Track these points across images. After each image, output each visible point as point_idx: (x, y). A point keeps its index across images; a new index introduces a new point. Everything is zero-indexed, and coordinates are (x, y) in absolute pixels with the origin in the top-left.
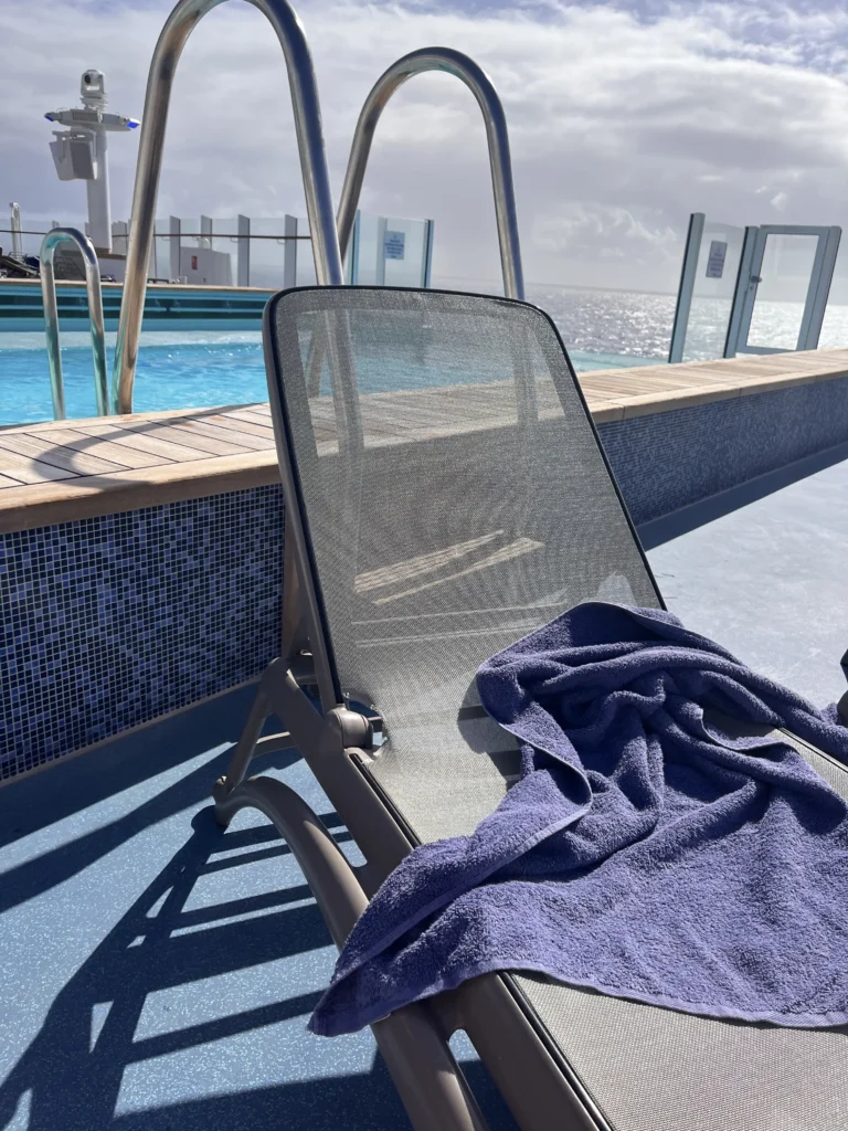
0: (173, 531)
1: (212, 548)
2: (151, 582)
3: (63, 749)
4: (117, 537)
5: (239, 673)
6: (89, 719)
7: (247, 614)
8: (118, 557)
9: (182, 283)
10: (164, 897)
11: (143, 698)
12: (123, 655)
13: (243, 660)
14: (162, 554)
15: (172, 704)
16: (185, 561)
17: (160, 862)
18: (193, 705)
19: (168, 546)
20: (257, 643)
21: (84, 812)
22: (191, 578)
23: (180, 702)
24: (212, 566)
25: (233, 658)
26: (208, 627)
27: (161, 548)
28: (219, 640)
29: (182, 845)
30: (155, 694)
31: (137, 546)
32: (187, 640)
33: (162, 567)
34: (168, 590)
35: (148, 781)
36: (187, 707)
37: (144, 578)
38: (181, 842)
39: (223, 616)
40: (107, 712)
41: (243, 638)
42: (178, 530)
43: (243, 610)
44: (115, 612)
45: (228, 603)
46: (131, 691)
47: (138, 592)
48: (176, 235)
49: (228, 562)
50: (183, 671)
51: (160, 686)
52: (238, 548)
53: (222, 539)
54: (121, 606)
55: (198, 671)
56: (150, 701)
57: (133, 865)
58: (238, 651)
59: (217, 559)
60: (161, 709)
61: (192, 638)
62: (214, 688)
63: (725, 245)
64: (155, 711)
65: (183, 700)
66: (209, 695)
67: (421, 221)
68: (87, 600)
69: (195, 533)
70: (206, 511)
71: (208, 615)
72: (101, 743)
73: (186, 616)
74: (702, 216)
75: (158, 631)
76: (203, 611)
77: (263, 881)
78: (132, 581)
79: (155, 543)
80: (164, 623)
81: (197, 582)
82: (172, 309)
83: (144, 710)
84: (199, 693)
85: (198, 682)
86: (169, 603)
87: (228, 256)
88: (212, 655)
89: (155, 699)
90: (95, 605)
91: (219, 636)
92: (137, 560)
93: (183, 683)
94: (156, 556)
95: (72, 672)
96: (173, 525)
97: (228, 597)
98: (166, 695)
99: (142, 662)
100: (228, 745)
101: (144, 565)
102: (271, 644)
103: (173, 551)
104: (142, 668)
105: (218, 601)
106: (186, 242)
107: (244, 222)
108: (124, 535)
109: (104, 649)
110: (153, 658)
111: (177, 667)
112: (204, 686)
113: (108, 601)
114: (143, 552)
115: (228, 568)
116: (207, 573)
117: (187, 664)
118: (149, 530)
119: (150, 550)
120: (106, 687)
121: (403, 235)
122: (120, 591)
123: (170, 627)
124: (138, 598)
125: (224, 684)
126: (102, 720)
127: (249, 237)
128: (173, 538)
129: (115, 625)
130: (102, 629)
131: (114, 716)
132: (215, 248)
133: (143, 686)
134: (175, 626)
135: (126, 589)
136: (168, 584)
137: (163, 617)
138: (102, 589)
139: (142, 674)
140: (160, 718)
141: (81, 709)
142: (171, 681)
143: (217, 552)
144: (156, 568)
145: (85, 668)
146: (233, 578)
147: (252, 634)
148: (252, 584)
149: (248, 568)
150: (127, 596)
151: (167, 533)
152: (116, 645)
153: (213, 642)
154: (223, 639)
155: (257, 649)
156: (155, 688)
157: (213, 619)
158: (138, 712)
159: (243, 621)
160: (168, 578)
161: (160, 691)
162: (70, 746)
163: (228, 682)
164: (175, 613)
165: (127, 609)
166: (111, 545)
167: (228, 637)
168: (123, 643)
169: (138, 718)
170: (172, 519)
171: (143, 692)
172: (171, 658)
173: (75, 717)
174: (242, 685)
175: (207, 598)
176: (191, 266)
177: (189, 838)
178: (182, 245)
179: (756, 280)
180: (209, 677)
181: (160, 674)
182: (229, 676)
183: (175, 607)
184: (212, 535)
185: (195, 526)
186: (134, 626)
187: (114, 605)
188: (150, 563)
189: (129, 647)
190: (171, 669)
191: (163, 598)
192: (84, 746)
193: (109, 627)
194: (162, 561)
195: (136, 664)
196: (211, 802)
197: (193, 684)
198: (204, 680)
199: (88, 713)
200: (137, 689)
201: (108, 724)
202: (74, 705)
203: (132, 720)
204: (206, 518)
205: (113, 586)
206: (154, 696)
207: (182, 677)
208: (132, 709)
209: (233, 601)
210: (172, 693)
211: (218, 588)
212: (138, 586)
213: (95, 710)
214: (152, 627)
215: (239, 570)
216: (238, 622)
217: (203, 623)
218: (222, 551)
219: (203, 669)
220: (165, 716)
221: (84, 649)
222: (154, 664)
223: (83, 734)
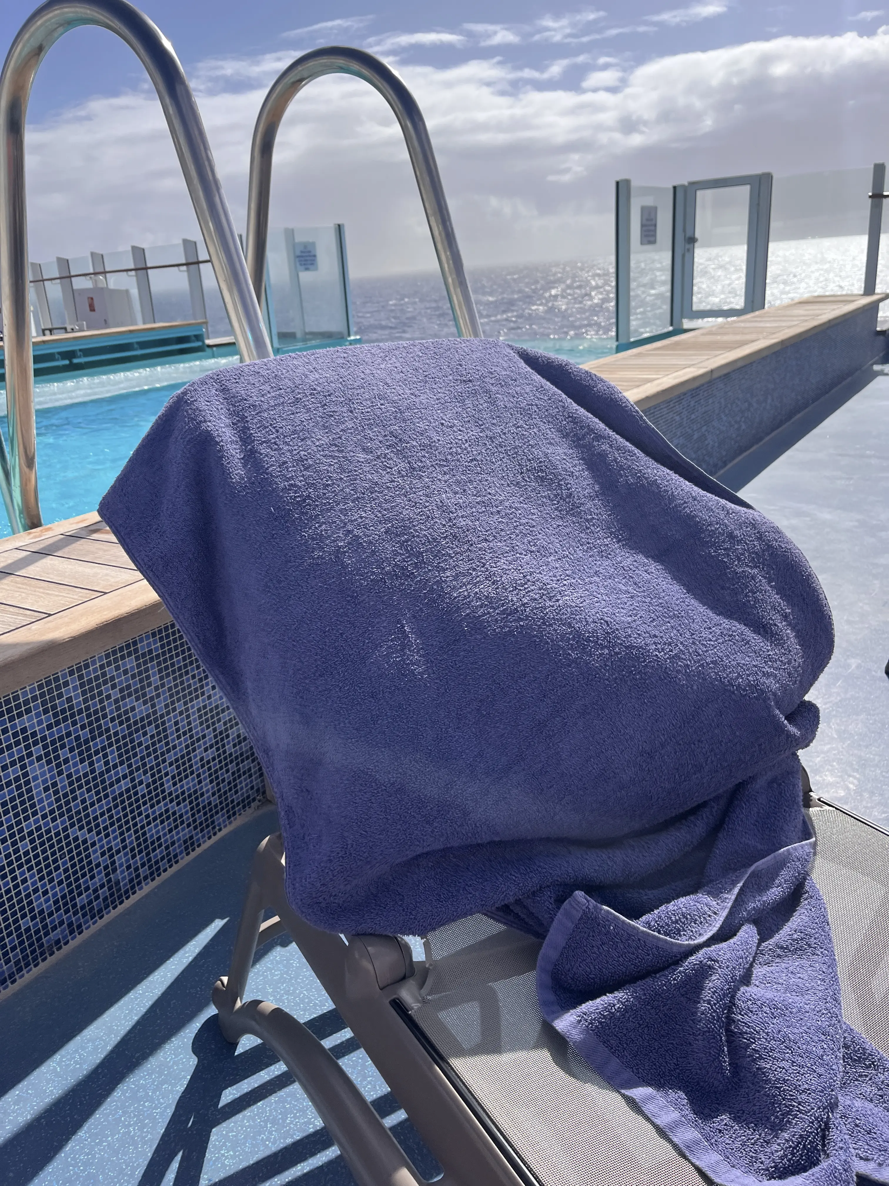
0: (112, 678)
1: (163, 685)
2: (96, 745)
3: (20, 970)
4: (44, 703)
5: (219, 818)
6: (45, 927)
7: (218, 749)
8: (50, 727)
9: (81, 330)
10: (175, 1165)
11: (109, 881)
12: (76, 839)
13: (221, 803)
14: (103, 709)
15: (146, 878)
16: (133, 709)
17: (162, 1114)
18: (170, 871)
19: (108, 697)
20: (234, 780)
21: (57, 1057)
22: (143, 727)
23: (154, 872)
24: (166, 706)
25: (210, 803)
26: (173, 777)
27: (101, 701)
28: (189, 789)
29: (186, 1083)
30: (122, 872)
31: (71, 708)
32: (151, 799)
33: (106, 723)
34: (119, 749)
35: (131, 995)
36: (164, 876)
37: (86, 742)
38: (185, 1077)
39: (190, 760)
40: (67, 911)
41: (217, 778)
42: (119, 676)
43: (211, 746)
44: (56, 792)
45: (193, 743)
46: (92, 877)
47: (82, 761)
48: (66, 277)
49: (184, 696)
50: (152, 836)
51: (127, 861)
52: (194, 677)
53: (174, 672)
54: (62, 783)
55: (170, 831)
56: (117, 883)
57: (130, 1125)
58: (214, 794)
59: (171, 696)
60: (133, 887)
61: (157, 795)
62: (192, 844)
63: (655, 209)
64: (127, 892)
65: (158, 869)
66: (188, 854)
67: (330, 225)
68: (19, 787)
69: (140, 673)
70: (149, 645)
71: (171, 764)
72: (65, 949)
73: (145, 772)
74: (627, 182)
75: (115, 799)
76: (164, 761)
77: (295, 1117)
78: (72, 750)
79: (93, 697)
80: (120, 787)
81: (151, 730)
82: (75, 361)
83: (112, 895)
84: (175, 856)
85: (173, 843)
86: (122, 763)
87: (127, 292)
88: (184, 808)
89: (124, 878)
90: (29, 790)
91: (189, 784)
92: (74, 723)
93: (154, 850)
94: (96, 712)
95: (14, 879)
96: (111, 671)
97: (191, 737)
98: (136, 869)
99: (100, 840)
100: (218, 924)
101: (83, 727)
102: (250, 776)
103: (116, 701)
104: (102, 847)
105: (180, 744)
106: (79, 284)
107: (139, 253)
108: (52, 699)
109: (50, 839)
110: (114, 831)
111: (144, 834)
112: (180, 846)
113: (45, 781)
114: (80, 712)
115: (185, 703)
116: (162, 716)
117: (156, 826)
118: (82, 685)
119: (88, 708)
120: (60, 883)
121: (313, 244)
122: (58, 765)
123: (128, 790)
124: (83, 768)
125: (203, 836)
126: (61, 923)
127: (146, 268)
128: (114, 687)
129: (60, 807)
130: (44, 817)
131: (75, 914)
132: (112, 286)
133: (106, 868)
134: (134, 787)
135: (66, 761)
136: (117, 741)
137: (118, 781)
138: (36, 769)
139: (103, 854)
140: (134, 899)
141: (33, 918)
142: (140, 852)
143: (170, 689)
144: (99, 727)
145: (30, 869)
146: (194, 713)
147: (227, 771)
148: (218, 714)
149: (209, 697)
150: (68, 769)
151: (105, 682)
152: (65, 829)
153: (183, 793)
154: (194, 786)
155: (236, 786)
156: (121, 865)
157: (178, 767)
158: (105, 899)
159: (214, 759)
160: (116, 734)
161: (129, 867)
162: (27, 965)
163: (209, 832)
164: (131, 773)
165: (71, 784)
166: (38, 715)
167: (200, 782)
168: (72, 825)
169: (107, 907)
170: (109, 664)
171: (107, 875)
172: (135, 825)
173: (28, 930)
174: (225, 831)
175: (167, 744)
176: (88, 308)
177: (192, 1070)
178: (75, 287)
179: (692, 240)
180: (184, 833)
181: (125, 847)
182: (208, 826)
183: (130, 766)
184: (160, 671)
185: (139, 666)
186: (83, 801)
187: (55, 784)
188: (90, 723)
189: (81, 828)
190: (138, 838)
191: (114, 759)
192: (44, 960)
193: (52, 812)
194: (105, 716)
195: (93, 844)
196: (212, 1011)
197: (167, 848)
198: (179, 839)
199: (43, 920)
200: (99, 873)
201: (70, 925)
202: (24, 916)
203: (100, 911)
204: (150, 652)
205: (49, 762)
206: (122, 875)
207: (153, 843)
208: (97, 898)
209: (198, 740)
210: (143, 865)
211: (178, 730)
212: (81, 753)
213: (51, 914)
214: (106, 796)
215: (200, 702)
216: (208, 762)
217: (167, 774)
218: (176, 686)
219: (176, 827)
220: (140, 894)
221: (25, 846)
222: (115, 838)
223: (41, 946)
